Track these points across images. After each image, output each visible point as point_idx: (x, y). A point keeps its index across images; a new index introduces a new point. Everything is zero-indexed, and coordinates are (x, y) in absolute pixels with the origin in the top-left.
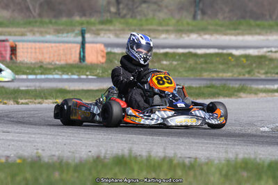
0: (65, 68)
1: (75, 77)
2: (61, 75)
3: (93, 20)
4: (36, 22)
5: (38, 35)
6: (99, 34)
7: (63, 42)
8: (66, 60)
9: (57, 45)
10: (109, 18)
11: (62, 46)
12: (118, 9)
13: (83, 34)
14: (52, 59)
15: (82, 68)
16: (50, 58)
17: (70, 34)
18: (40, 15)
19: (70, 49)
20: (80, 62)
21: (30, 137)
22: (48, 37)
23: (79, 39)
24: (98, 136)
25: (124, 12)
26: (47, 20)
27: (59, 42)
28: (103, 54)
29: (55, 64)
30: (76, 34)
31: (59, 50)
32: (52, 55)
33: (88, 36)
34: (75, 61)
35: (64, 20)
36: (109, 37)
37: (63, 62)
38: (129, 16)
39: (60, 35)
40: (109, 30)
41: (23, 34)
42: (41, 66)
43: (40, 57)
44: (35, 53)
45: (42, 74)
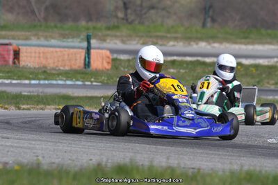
0: (69, 73)
1: (80, 83)
2: (65, 81)
3: (99, 25)
4: (41, 26)
5: (42, 39)
6: (105, 40)
7: (68, 47)
8: (71, 66)
9: (62, 49)
10: (116, 24)
11: (67, 51)
12: (126, 15)
13: (88, 39)
14: (56, 64)
15: (86, 74)
16: (54, 63)
17: (75, 40)
18: (46, 19)
19: (75, 54)
20: (85, 68)
21: (30, 144)
22: (53, 42)
23: (85, 44)
24: (100, 144)
25: (131, 17)
26: (52, 24)
27: (64, 47)
28: (108, 60)
29: (59, 69)
30: (82, 39)
31: (64, 55)
32: (56, 60)
33: (93, 42)
34: (79, 67)
35: (70, 24)
36: (116, 43)
37: (67, 68)
38: (137, 22)
39: (65, 40)
40: (116, 36)
41: (27, 38)
42: (44, 72)
43: (44, 62)
44: (39, 57)
45: (45, 79)
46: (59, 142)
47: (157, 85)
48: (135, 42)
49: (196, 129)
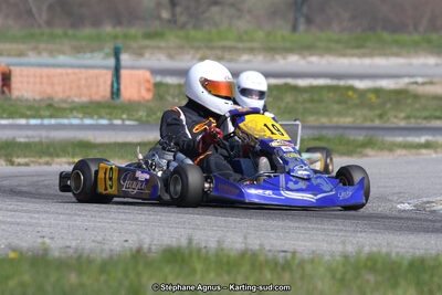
0: (87, 108)
1: (105, 122)
2: (82, 119)
3: (132, 31)
4: (42, 34)
5: (45, 54)
6: (141, 55)
7: (86, 67)
8: (90, 96)
9: (76, 70)
10: (159, 29)
11: (84, 73)
12: (174, 15)
13: (117, 54)
14: (68, 93)
15: (115, 107)
16: (64, 92)
17: (96, 54)
18: (49, 23)
19: (97, 77)
20: (113, 98)
21: (31, 218)
22: (62, 59)
23: (111, 62)
24: (139, 217)
25: (183, 19)
26: (59, 31)
27: (79, 67)
28: (148, 85)
29: (73, 102)
30: (107, 54)
31: (79, 79)
32: (67, 87)
33: (125, 58)
34: (104, 97)
35: (88, 31)
36: (159, 60)
37: (85, 99)
40: (159, 48)
41: (21, 54)
42: (50, 106)
43: (49, 90)
44: (41, 83)
45: (51, 117)
46: (76, 214)
47: (241, 125)
48: (188, 57)
49: (316, 195)
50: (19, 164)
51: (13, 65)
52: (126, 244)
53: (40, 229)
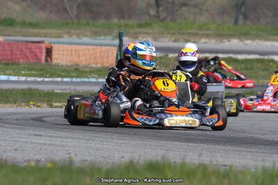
0: (101, 71)
2: (97, 78)
3: (131, 22)
4: (73, 24)
5: (74, 37)
6: (136, 38)
7: (100, 45)
8: (103, 63)
9: (94, 47)
10: (148, 21)
11: (99, 49)
12: (158, 12)
13: (120, 37)
14: (88, 62)
16: (86, 61)
17: (107, 37)
18: (78, 17)
19: (107, 52)
21: (62, 141)
22: (85, 40)
23: (117, 42)
24: (132, 142)
25: (163, 15)
26: (85, 22)
27: (96, 45)
29: (92, 67)
30: (114, 37)
31: (96, 53)
32: (88, 58)
33: (125, 39)
34: (112, 64)
35: (102, 21)
37: (99, 66)
38: (169, 19)
39: (97, 37)
40: (148, 34)
41: (59, 36)
42: (77, 69)
43: (76, 60)
44: (71, 55)
45: (77, 77)
46: (91, 140)
48: (166, 40)
50: (56, 107)
51: (54, 43)
52: (123, 159)
53: (67, 148)
